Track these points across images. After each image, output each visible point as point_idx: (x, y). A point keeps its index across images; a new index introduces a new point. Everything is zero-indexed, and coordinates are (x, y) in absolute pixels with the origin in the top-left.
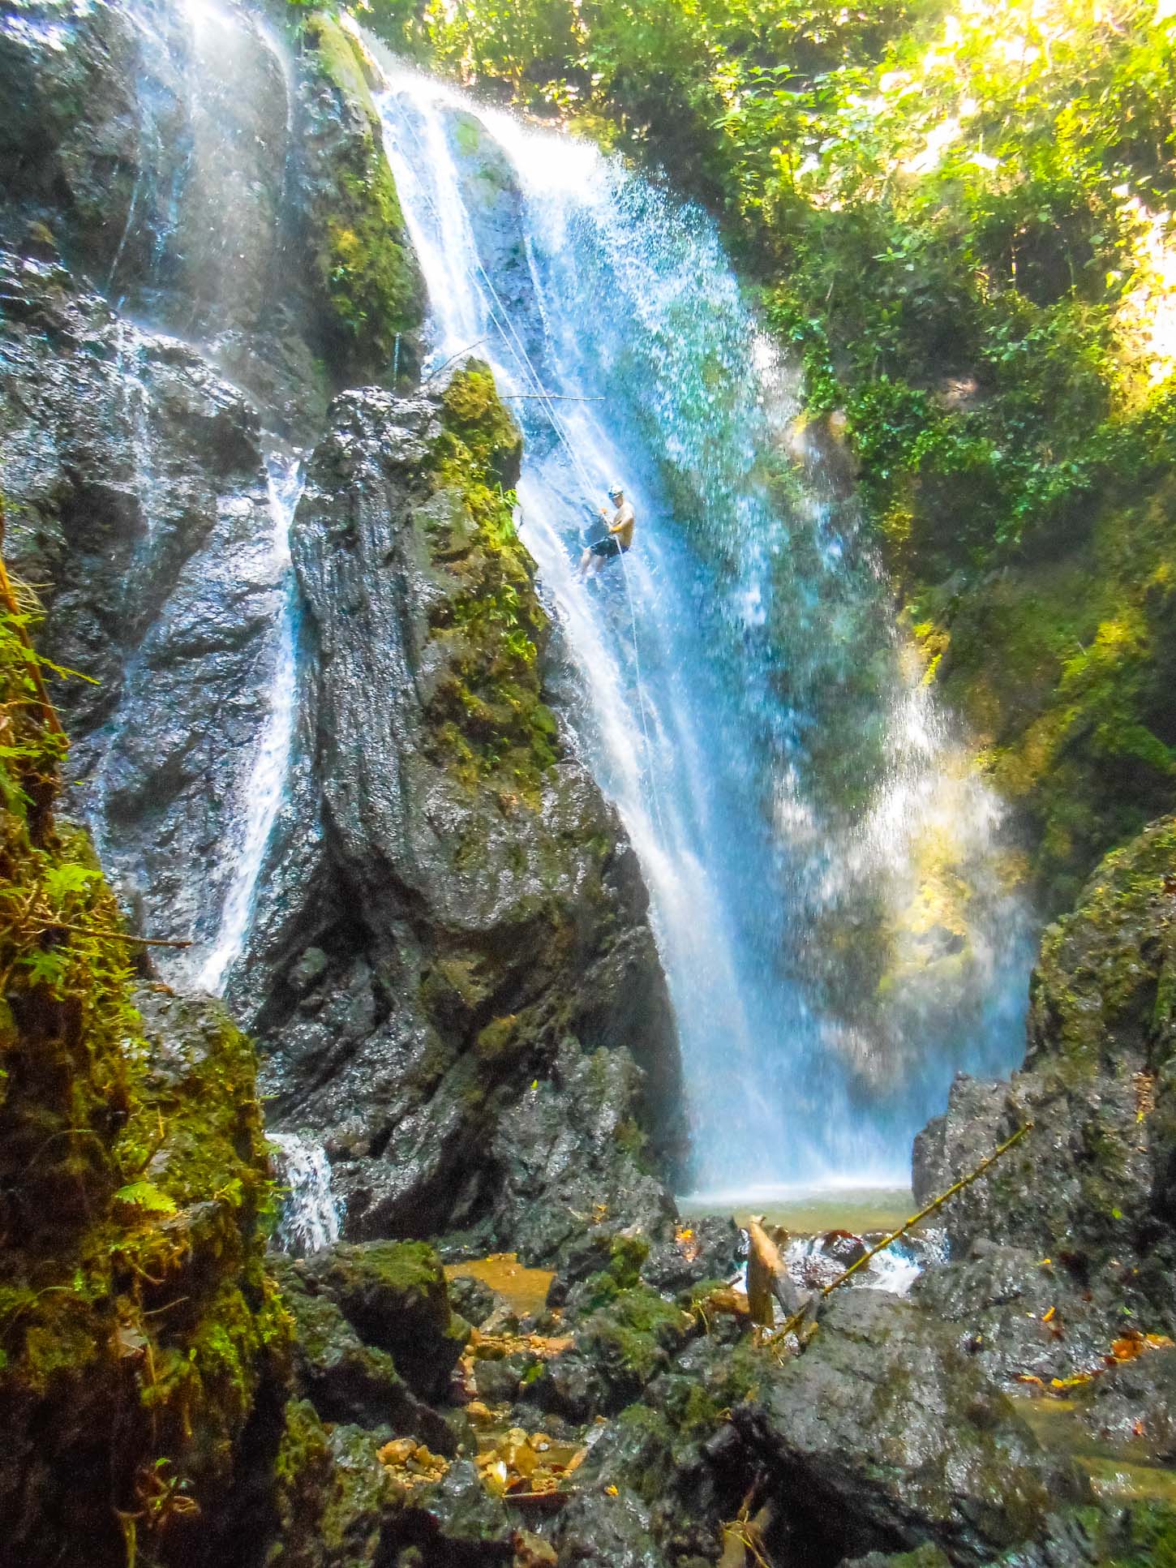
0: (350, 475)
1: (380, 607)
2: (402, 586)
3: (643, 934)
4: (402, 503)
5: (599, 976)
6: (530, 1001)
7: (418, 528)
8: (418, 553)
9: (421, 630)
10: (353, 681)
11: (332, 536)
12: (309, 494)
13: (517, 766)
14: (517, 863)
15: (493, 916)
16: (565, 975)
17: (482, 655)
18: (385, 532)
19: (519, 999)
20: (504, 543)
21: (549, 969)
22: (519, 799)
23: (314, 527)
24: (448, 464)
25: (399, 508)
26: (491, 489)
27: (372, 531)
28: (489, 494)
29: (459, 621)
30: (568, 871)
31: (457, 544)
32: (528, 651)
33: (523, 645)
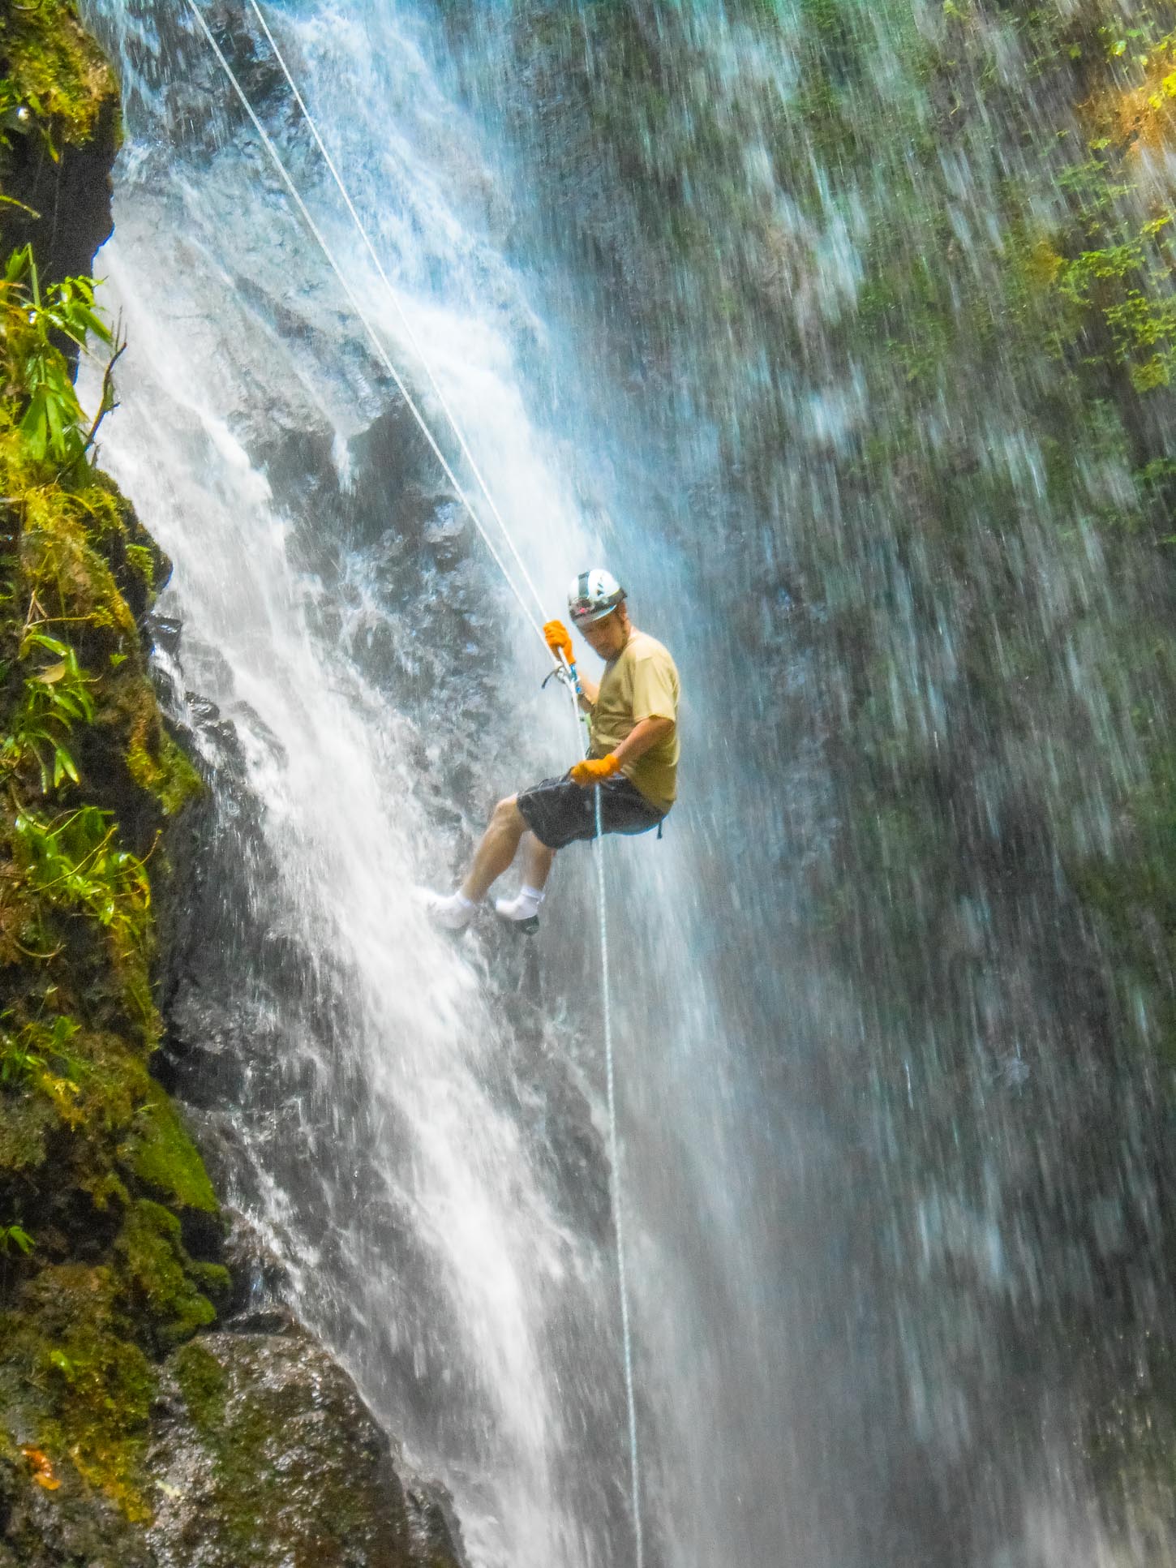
13: (58, 1338)
22: (66, 1467)
32: (119, 888)
33: (101, 866)
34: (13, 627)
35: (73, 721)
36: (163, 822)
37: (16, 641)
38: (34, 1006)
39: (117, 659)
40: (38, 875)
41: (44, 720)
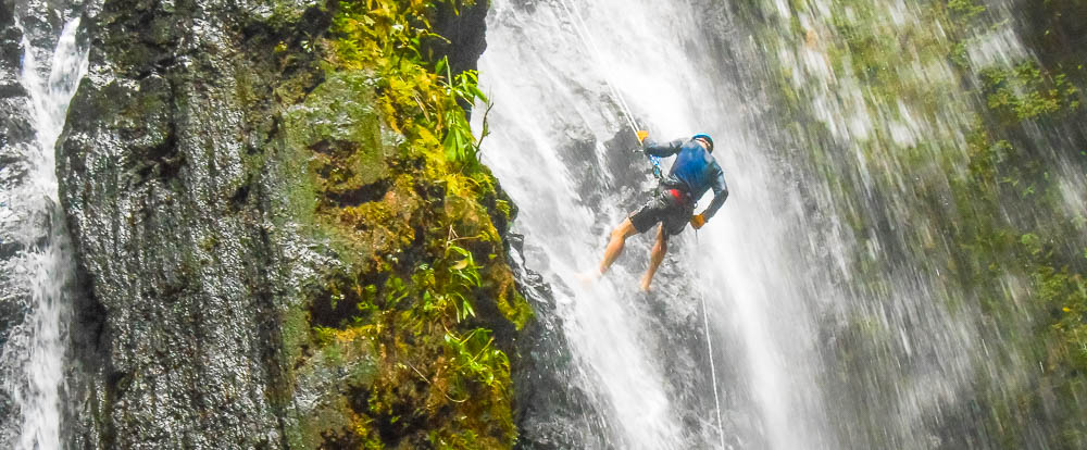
0: (172, 44)
1: (221, 286)
2: (262, 248)
4: (266, 97)
7: (294, 144)
8: (294, 191)
9: (295, 330)
10: (167, 425)
11: (135, 155)
12: (95, 79)
17: (408, 376)
18: (234, 149)
20: (452, 168)
23: (104, 138)
24: (351, 25)
25: (260, 106)
26: (431, 69)
27: (209, 146)
28: (425, 80)
29: (366, 314)
31: (365, 170)
32: (495, 367)
33: (486, 357)
34: (442, 243)
35: (472, 287)
36: (516, 334)
37: (443, 249)
38: (455, 424)
39: (492, 256)
40: (455, 363)
41: (458, 287)
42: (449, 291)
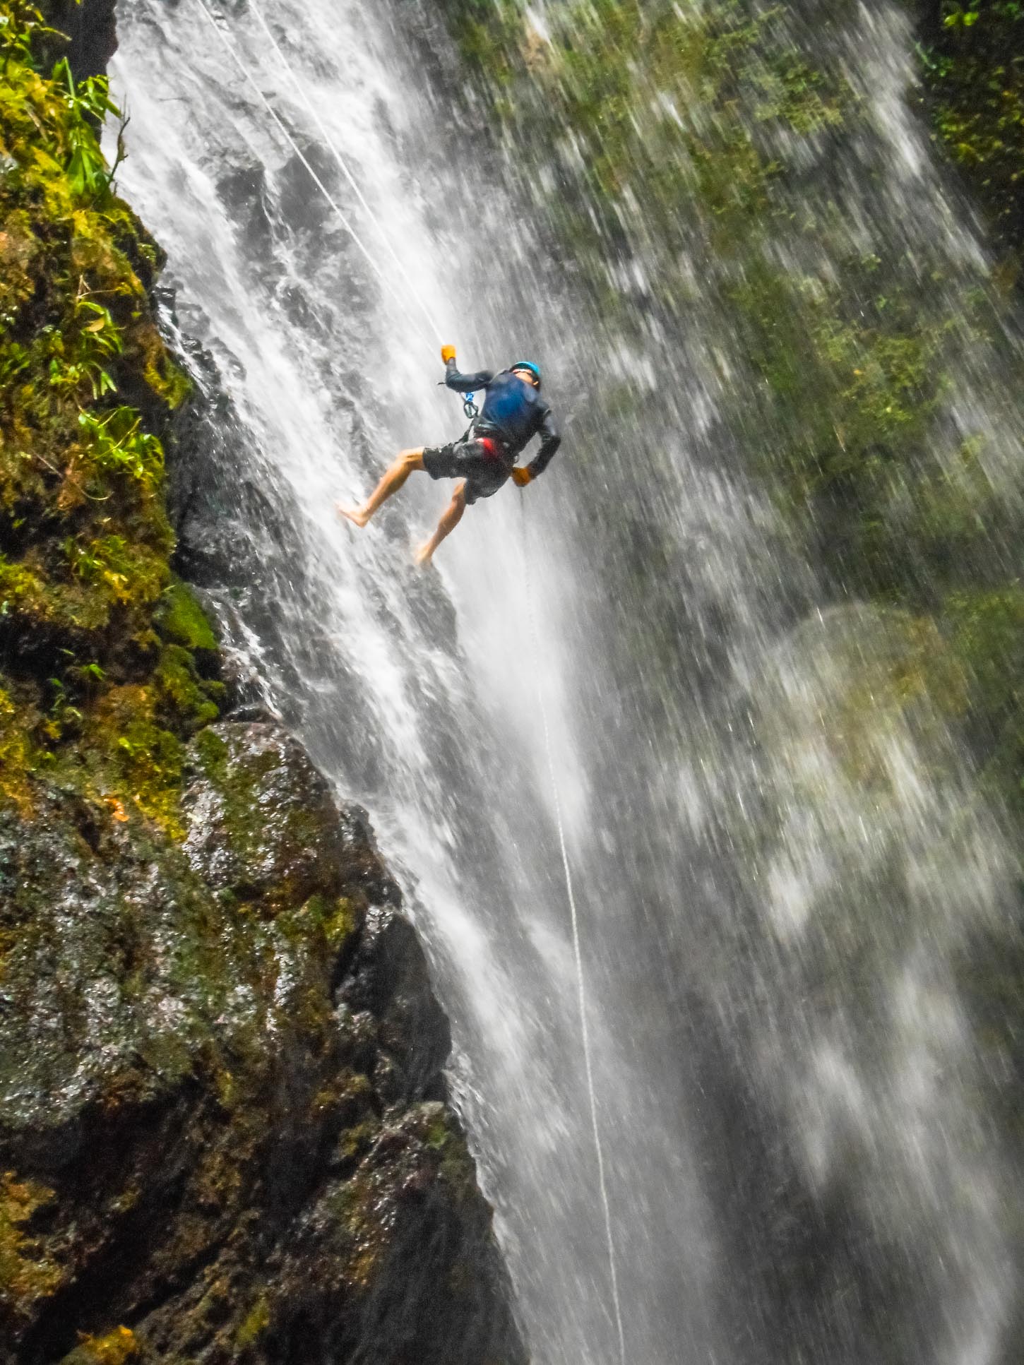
3: (436, 1118)
5: (333, 1225)
6: (165, 1292)
13: (123, 730)
14: (129, 963)
15: (72, 1090)
16: (252, 1224)
17: (30, 468)
19: (136, 1291)
20: (80, 202)
21: (212, 1212)
22: (132, 808)
26: (46, 74)
28: (41, 88)
30: (252, 977)
32: (145, 455)
33: (133, 443)
34: (70, 298)
35: (111, 354)
36: (170, 414)
37: (72, 306)
38: (96, 529)
39: (136, 314)
40: (94, 450)
41: (93, 354)
42: (83, 359)
